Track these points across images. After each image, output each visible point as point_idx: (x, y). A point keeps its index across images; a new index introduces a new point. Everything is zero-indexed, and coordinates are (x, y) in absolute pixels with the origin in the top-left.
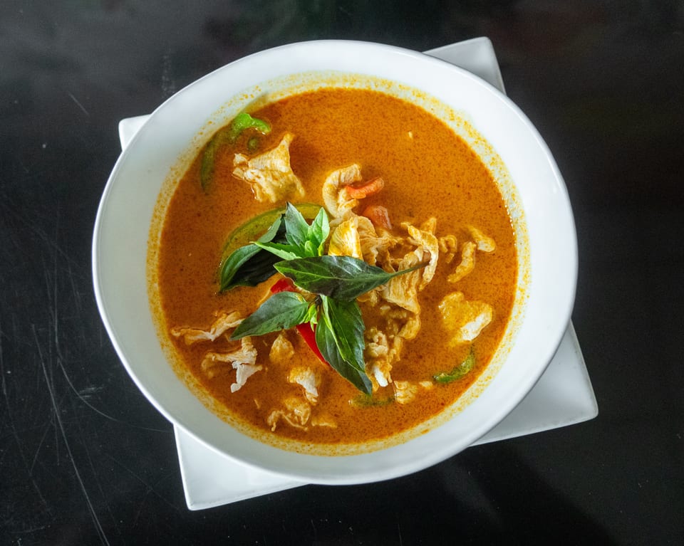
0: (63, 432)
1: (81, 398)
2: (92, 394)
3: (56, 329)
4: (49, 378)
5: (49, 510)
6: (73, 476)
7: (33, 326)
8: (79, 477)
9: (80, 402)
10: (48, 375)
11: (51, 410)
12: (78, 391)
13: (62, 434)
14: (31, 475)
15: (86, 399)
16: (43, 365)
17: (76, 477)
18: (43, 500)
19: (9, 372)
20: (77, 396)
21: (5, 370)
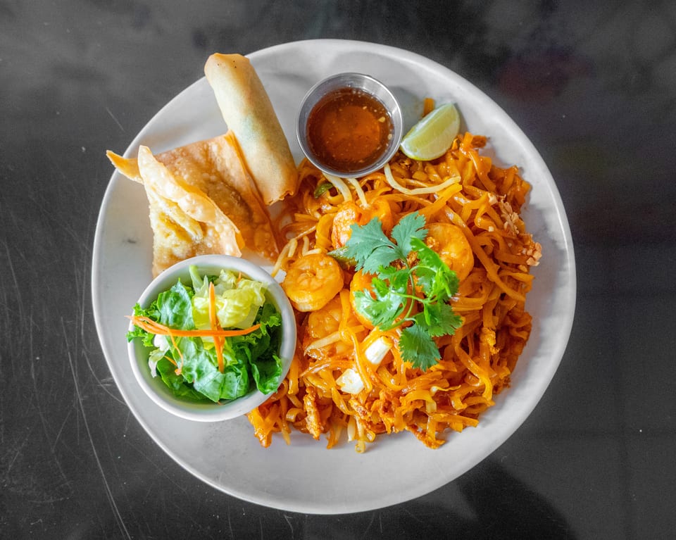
0: (84, 416)
1: (102, 386)
2: (112, 383)
3: (82, 323)
4: (74, 366)
5: (67, 484)
6: (92, 456)
7: (62, 318)
8: (97, 456)
9: (101, 390)
10: (73, 363)
11: (75, 395)
12: (99, 379)
14: (53, 451)
15: (107, 388)
16: (69, 353)
17: (94, 456)
18: (63, 474)
19: (38, 358)
20: (98, 384)
21: (35, 357)
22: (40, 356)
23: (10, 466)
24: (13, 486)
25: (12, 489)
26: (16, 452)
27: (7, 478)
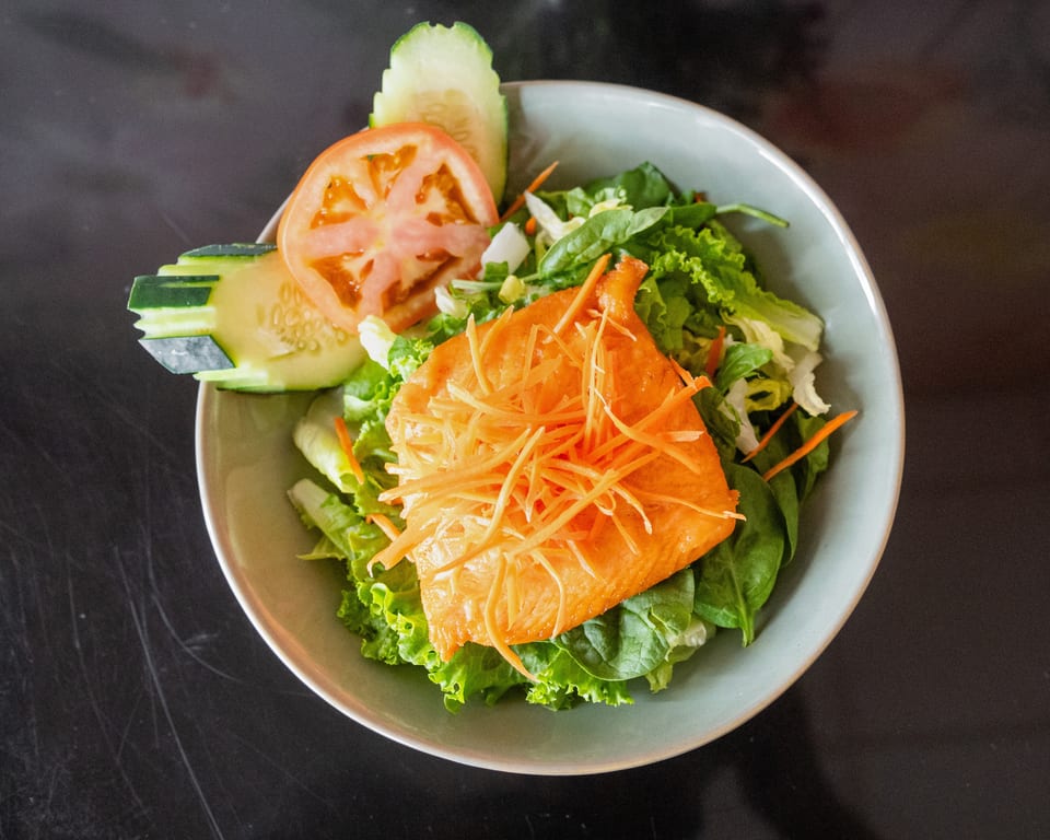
0: (163, 701)
1: (188, 650)
2: (203, 644)
3: (149, 553)
4: (141, 623)
5: (145, 812)
6: (180, 762)
7: (116, 549)
8: (188, 765)
9: (186, 656)
10: (140, 618)
11: (145, 668)
12: (184, 639)
13: (160, 703)
14: (118, 761)
15: (195, 652)
16: (132, 603)
17: (184, 764)
18: (137, 798)
19: (83, 616)
20: (181, 647)
21: (78, 614)
22: (87, 613)
23: (51, 792)
24: (59, 823)
25: (57, 830)
26: (60, 769)
27: (49, 811)
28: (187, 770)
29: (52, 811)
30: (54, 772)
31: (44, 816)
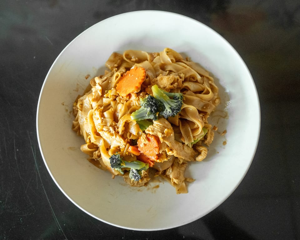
0: (40, 175)
6: (44, 193)
7: (28, 131)
10: (34, 151)
11: (35, 166)
16: (32, 147)
21: (16, 149)
22: (19, 149)
23: (6, 200)
24: (8, 209)
28: (45, 195)
29: (7, 205)
30: (8, 194)
31: (4, 206)
